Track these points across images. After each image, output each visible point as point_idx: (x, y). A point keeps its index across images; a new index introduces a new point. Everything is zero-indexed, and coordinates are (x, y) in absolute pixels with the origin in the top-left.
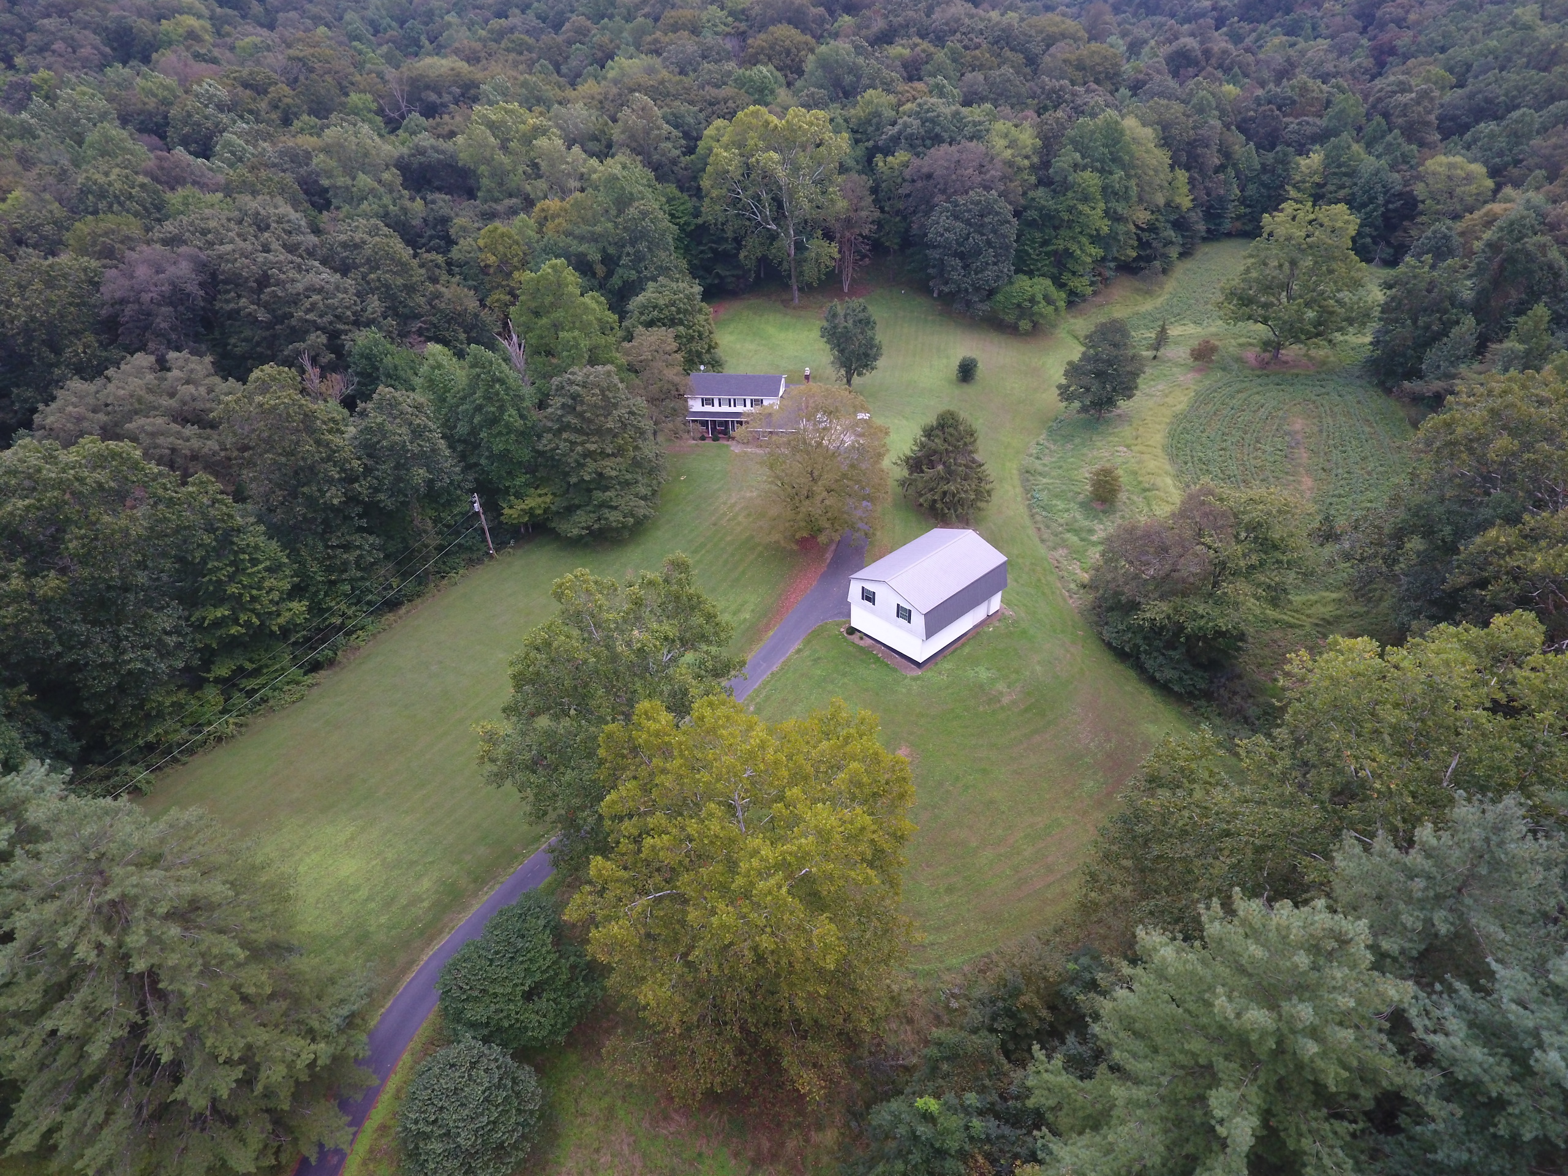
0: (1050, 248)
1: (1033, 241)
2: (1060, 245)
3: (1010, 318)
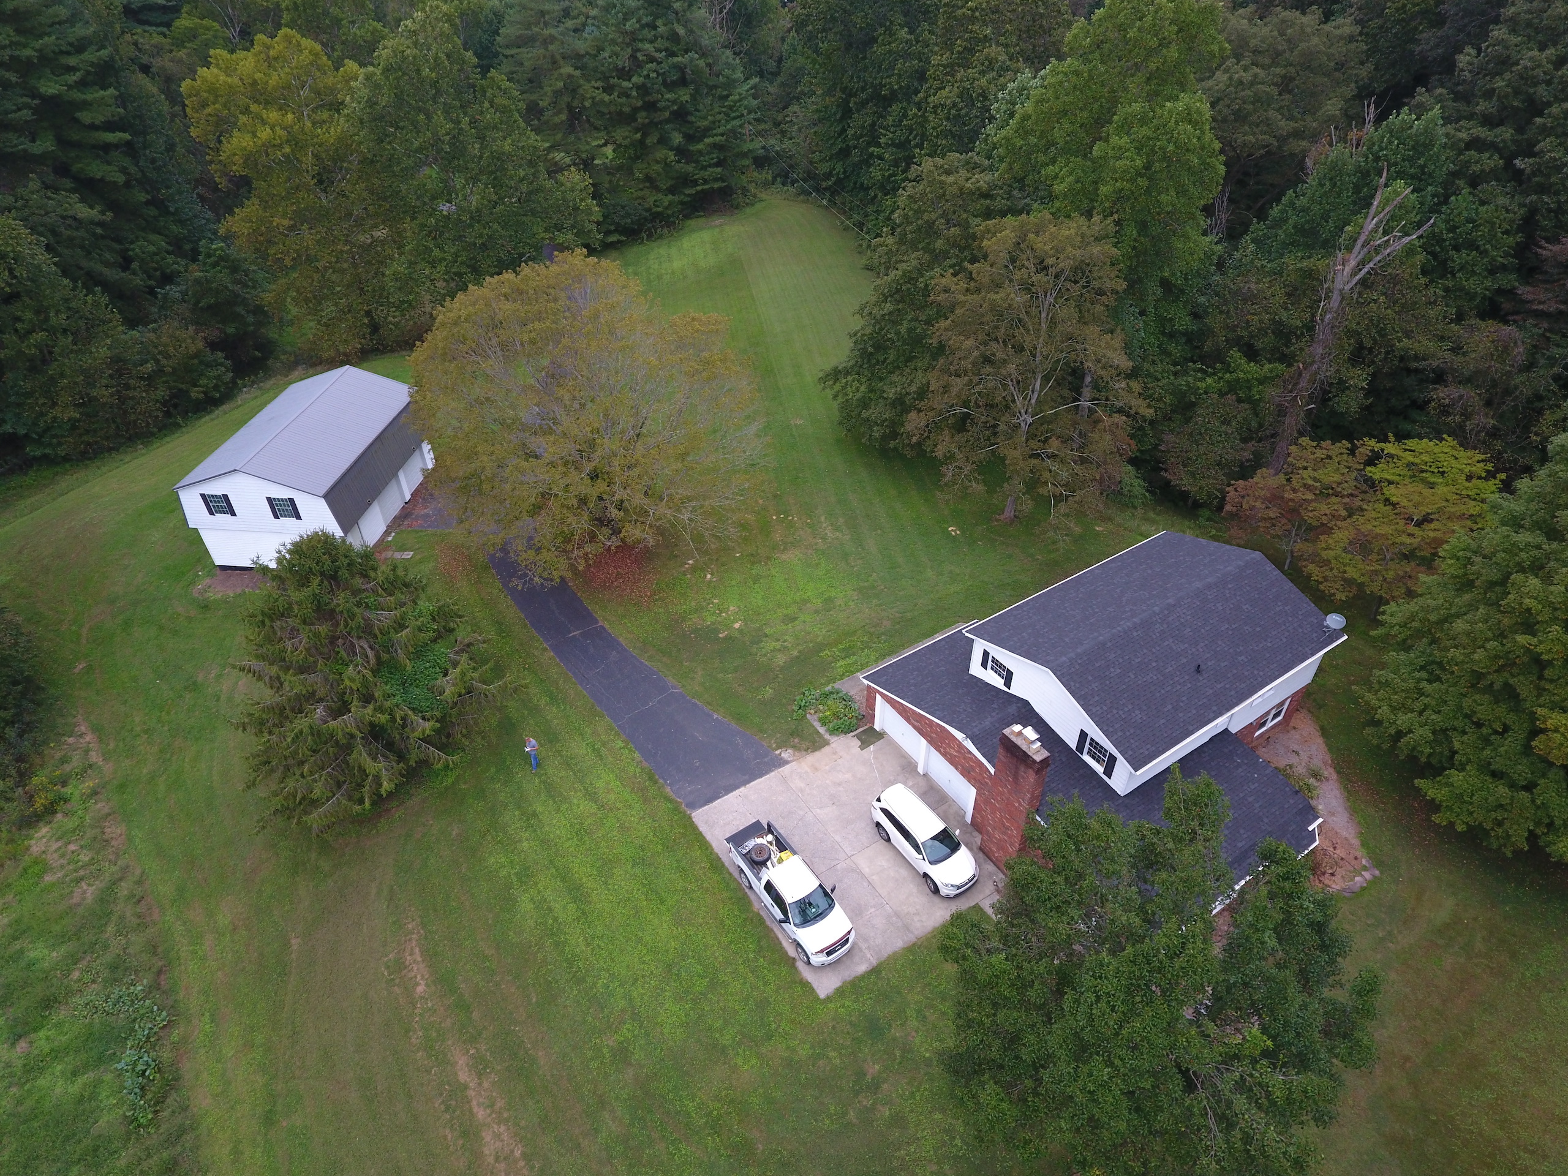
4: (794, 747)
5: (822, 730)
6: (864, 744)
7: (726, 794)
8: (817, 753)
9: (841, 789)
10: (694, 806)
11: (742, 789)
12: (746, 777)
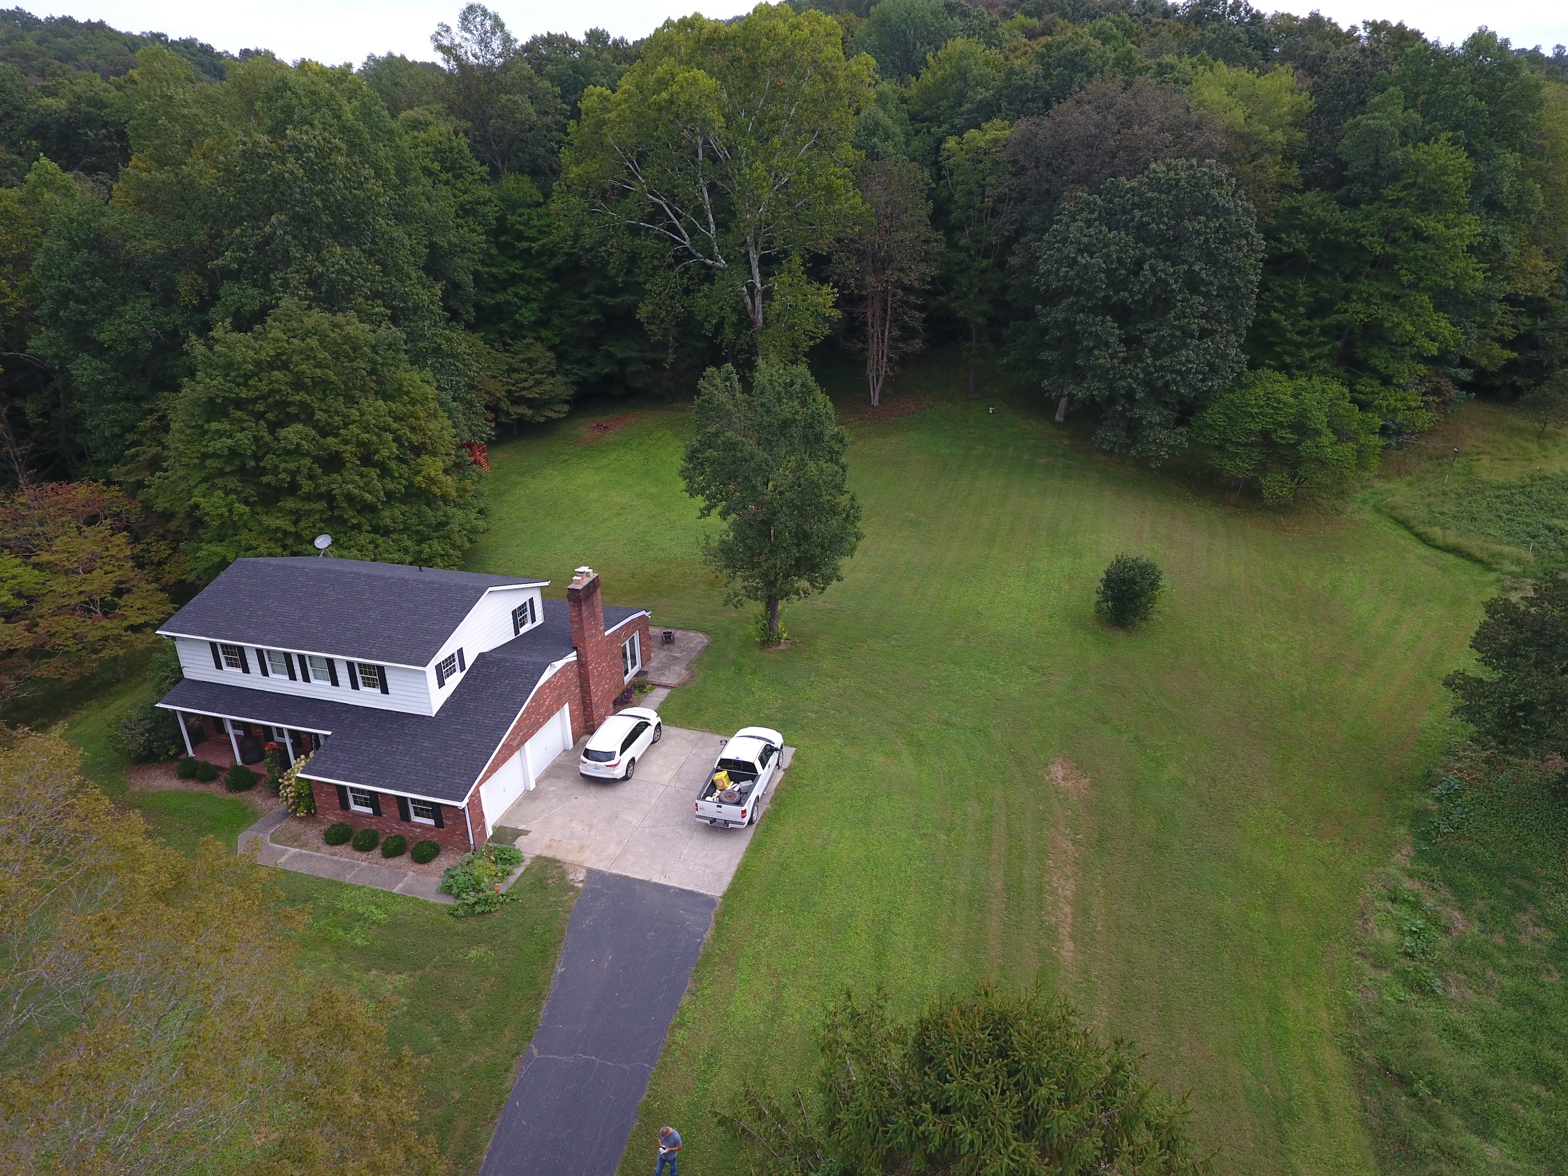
0: (1333, 319)
1: (1291, 301)
2: (1355, 312)
3: (1239, 467)
4: (563, 875)
5: (519, 871)
6: (518, 833)
7: (672, 887)
8: (558, 857)
9: (595, 821)
10: (709, 901)
11: (655, 880)
12: (637, 886)
